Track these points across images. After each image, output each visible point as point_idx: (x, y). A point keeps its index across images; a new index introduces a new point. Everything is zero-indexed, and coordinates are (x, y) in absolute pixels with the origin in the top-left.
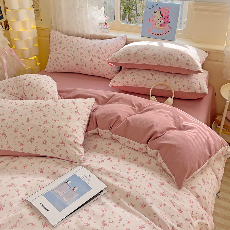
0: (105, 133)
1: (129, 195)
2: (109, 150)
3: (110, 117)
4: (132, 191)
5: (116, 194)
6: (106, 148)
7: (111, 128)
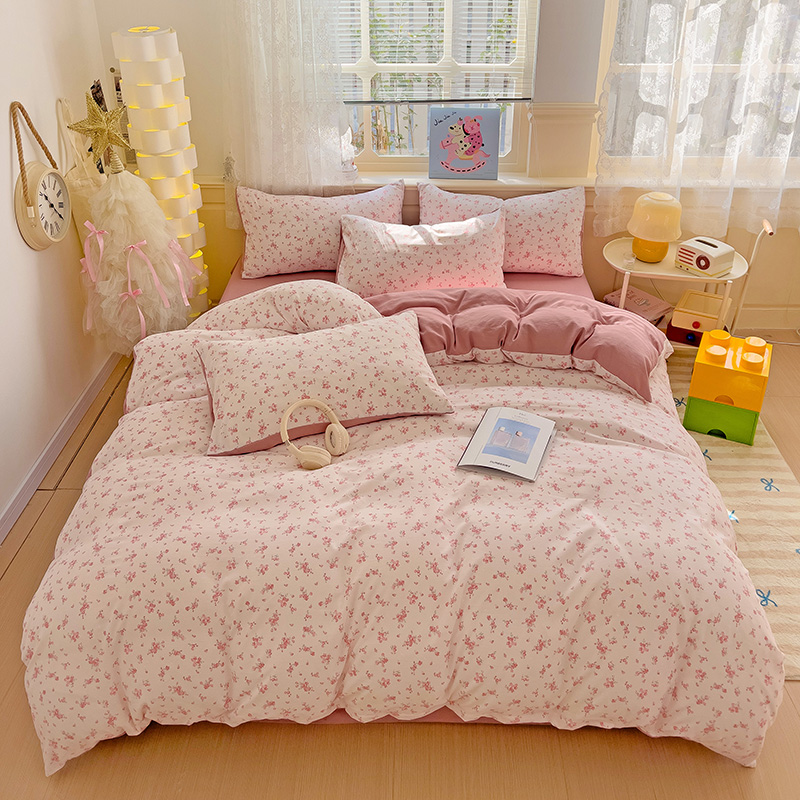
0: (495, 353)
1: (595, 425)
2: (511, 378)
3: (496, 326)
4: (596, 418)
5: (575, 428)
6: (503, 377)
7: (502, 344)
